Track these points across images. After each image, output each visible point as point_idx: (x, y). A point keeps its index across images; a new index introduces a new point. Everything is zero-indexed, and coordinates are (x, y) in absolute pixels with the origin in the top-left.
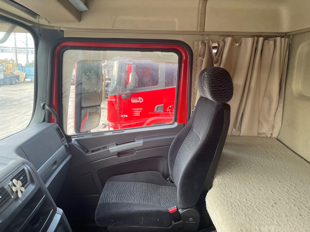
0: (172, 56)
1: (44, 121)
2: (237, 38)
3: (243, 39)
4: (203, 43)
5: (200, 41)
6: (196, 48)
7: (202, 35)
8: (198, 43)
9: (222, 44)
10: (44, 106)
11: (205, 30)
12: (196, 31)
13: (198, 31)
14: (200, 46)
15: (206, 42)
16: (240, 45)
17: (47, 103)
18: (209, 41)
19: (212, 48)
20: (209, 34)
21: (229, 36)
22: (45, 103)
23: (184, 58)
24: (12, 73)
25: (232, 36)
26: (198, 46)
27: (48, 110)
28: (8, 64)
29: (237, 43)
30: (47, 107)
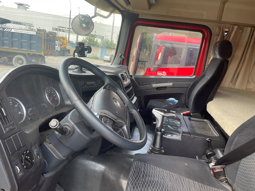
0: (199, 34)
1: (120, 64)
2: (241, 27)
3: (245, 28)
4: (220, 28)
5: (218, 27)
6: (214, 30)
7: (220, 23)
8: (216, 28)
9: (231, 29)
10: (121, 56)
11: (222, 20)
12: (216, 20)
13: (218, 20)
14: (217, 30)
15: (221, 27)
16: (243, 31)
17: (123, 54)
18: (223, 27)
19: (224, 32)
20: (224, 23)
21: (236, 25)
22: (122, 54)
23: (206, 36)
24: (65, 47)
25: (238, 25)
26: (216, 29)
27: (123, 58)
28: (64, 40)
29: (240, 30)
30: (123, 56)
